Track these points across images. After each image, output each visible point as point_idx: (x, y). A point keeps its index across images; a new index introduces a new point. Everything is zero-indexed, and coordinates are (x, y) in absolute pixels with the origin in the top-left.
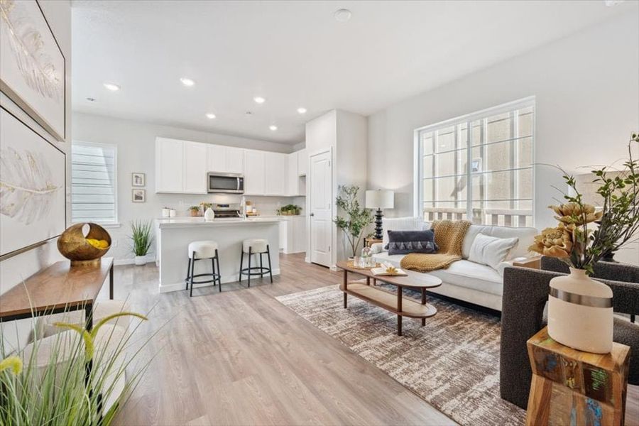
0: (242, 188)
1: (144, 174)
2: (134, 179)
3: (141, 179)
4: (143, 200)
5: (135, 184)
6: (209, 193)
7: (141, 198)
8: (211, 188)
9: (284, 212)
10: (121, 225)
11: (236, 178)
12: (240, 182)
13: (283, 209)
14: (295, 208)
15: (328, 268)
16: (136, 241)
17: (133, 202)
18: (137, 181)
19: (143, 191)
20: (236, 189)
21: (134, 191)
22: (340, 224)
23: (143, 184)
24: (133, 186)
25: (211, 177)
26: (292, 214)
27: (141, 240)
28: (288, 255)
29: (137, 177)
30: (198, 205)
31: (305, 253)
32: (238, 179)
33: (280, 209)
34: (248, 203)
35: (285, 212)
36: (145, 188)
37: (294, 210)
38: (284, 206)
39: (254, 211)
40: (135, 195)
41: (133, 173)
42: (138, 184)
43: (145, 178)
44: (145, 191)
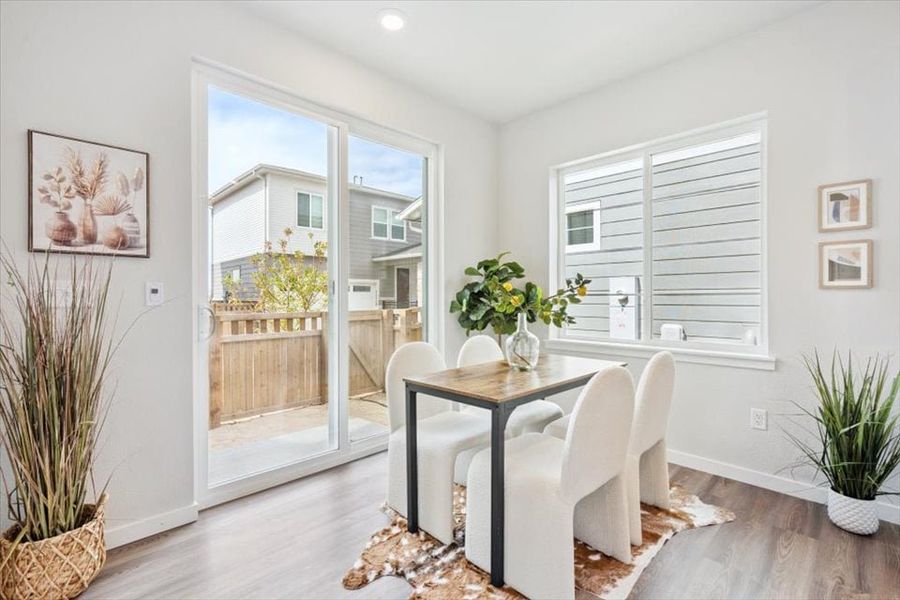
1: (870, 183)
2: (828, 206)
3: (855, 202)
4: (864, 281)
5: (829, 223)
7: (855, 273)
10: (777, 363)
16: (832, 432)
17: (822, 287)
18: (836, 214)
19: (864, 248)
21: (826, 249)
23: (863, 221)
24: (821, 231)
27: (852, 434)
29: (836, 197)
36: (872, 235)
40: (832, 263)
41: (822, 188)
42: (845, 223)
43: (869, 199)
44: (871, 245)
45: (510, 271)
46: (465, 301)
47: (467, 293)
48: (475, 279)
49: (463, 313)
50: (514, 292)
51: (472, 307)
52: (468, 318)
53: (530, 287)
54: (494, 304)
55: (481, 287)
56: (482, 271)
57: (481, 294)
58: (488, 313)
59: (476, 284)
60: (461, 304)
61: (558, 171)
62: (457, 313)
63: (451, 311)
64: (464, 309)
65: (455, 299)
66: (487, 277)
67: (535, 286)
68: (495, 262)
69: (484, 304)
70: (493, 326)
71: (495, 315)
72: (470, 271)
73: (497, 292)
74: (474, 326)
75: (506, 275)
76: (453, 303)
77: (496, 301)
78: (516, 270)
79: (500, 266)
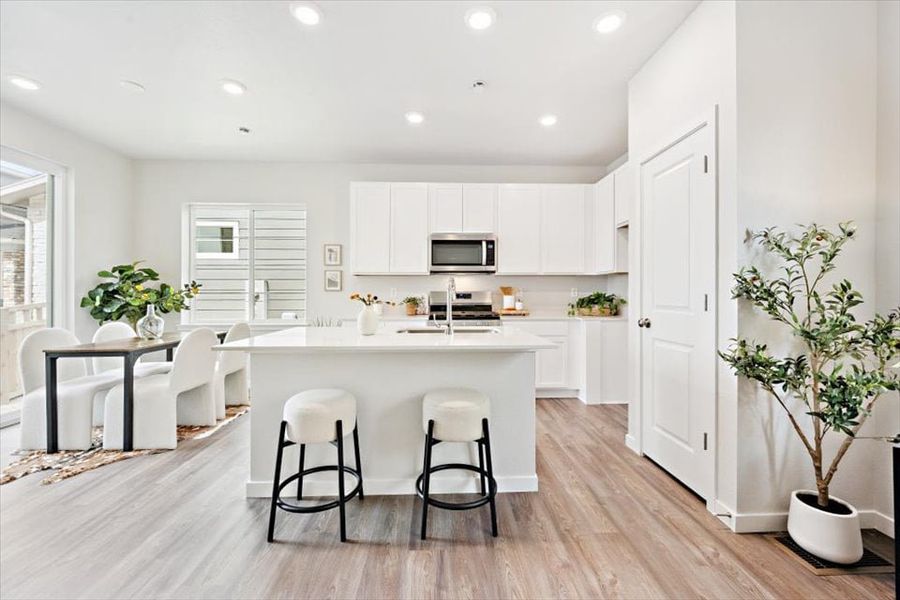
0: (491, 260)
1: (341, 247)
2: (328, 254)
3: (336, 254)
4: (339, 288)
5: (328, 262)
6: (432, 272)
7: (336, 284)
8: (433, 264)
9: (583, 310)
11: (479, 243)
12: (488, 249)
13: (582, 303)
14: (610, 300)
15: (704, 502)
17: (326, 290)
18: (330, 258)
19: (339, 273)
20: (481, 265)
21: (327, 273)
22: (752, 367)
23: (338, 263)
24: (326, 265)
25: (435, 242)
26: (603, 314)
28: (590, 406)
29: (330, 251)
30: (417, 295)
31: (625, 406)
32: (484, 244)
33: (575, 304)
34: (507, 291)
35: (585, 310)
36: (341, 268)
37: (607, 305)
38: (586, 295)
39: (519, 306)
40: (329, 280)
41: (325, 245)
42: (333, 263)
43: (341, 252)
44: (341, 272)
45: (145, 274)
46: (98, 298)
47: (101, 291)
48: (109, 280)
49: (96, 308)
50: (147, 291)
51: (105, 302)
52: (101, 311)
53: (164, 287)
54: (128, 299)
55: (115, 287)
56: (117, 274)
57: (116, 292)
58: (122, 307)
59: (111, 284)
60: (94, 300)
61: (190, 206)
62: (90, 308)
63: (82, 306)
64: (98, 303)
65: (87, 296)
66: (122, 279)
67: (169, 287)
68: (130, 268)
69: (119, 300)
70: (128, 317)
71: (130, 308)
72: (103, 274)
73: (131, 290)
74: (108, 317)
75: (141, 278)
76: (84, 299)
77: (131, 296)
78: (152, 275)
79: (136, 270)
